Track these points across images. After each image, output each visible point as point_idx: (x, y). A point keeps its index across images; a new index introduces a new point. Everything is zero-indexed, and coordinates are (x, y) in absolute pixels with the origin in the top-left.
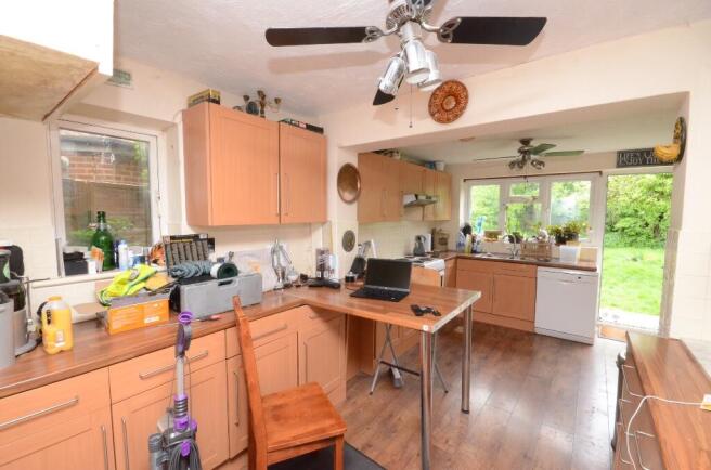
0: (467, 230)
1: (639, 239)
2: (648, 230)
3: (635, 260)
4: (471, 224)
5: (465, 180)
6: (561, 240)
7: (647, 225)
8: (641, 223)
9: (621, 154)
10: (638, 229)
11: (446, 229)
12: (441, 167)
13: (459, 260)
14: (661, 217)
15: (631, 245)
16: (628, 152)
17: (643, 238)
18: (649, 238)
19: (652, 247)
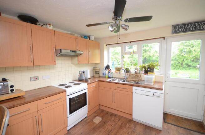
0: (108, 67)
1: (177, 67)
2: (180, 64)
3: (176, 74)
4: (109, 65)
5: (107, 45)
6: (146, 72)
7: (179, 63)
8: (177, 62)
9: (174, 26)
10: (177, 64)
11: (98, 67)
12: (92, 38)
13: (99, 82)
14: (183, 60)
15: (175, 69)
16: (178, 25)
17: (178, 67)
18: (180, 67)
19: (181, 69)
